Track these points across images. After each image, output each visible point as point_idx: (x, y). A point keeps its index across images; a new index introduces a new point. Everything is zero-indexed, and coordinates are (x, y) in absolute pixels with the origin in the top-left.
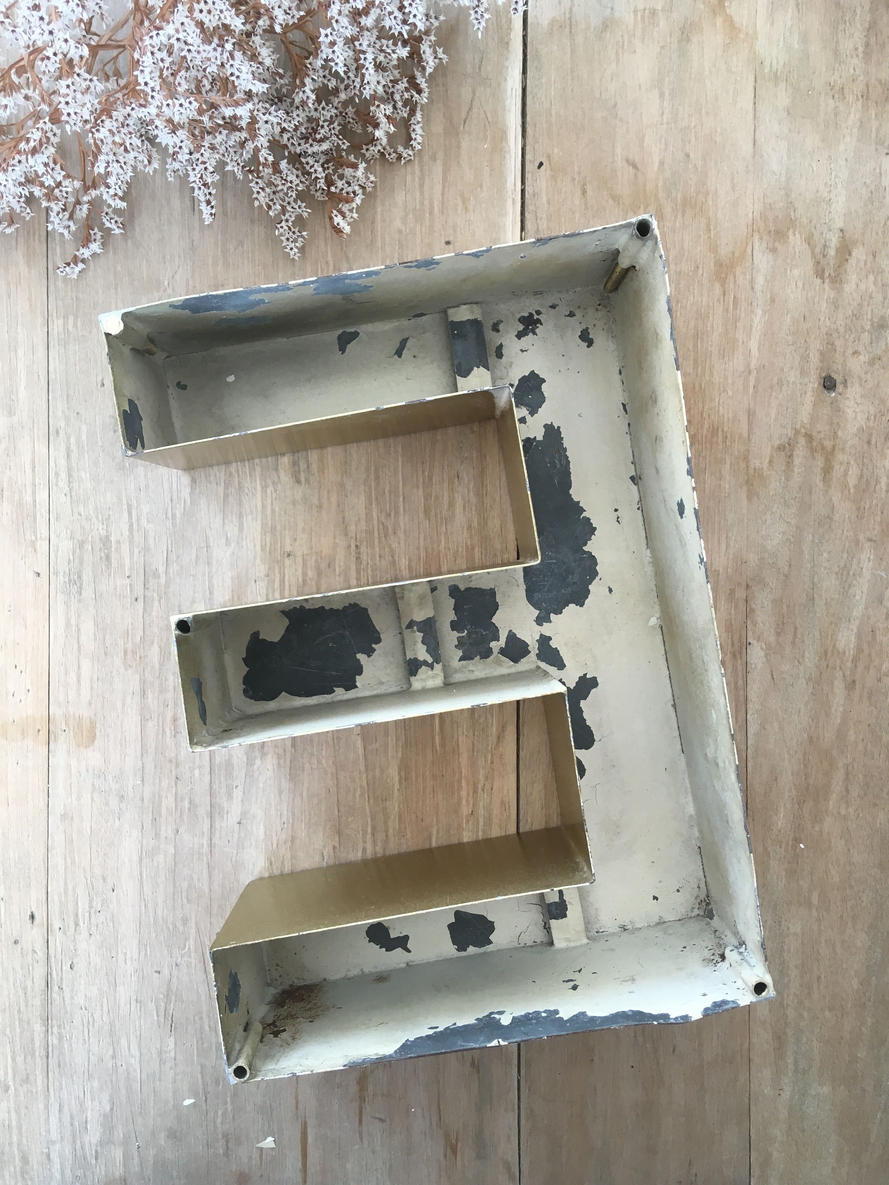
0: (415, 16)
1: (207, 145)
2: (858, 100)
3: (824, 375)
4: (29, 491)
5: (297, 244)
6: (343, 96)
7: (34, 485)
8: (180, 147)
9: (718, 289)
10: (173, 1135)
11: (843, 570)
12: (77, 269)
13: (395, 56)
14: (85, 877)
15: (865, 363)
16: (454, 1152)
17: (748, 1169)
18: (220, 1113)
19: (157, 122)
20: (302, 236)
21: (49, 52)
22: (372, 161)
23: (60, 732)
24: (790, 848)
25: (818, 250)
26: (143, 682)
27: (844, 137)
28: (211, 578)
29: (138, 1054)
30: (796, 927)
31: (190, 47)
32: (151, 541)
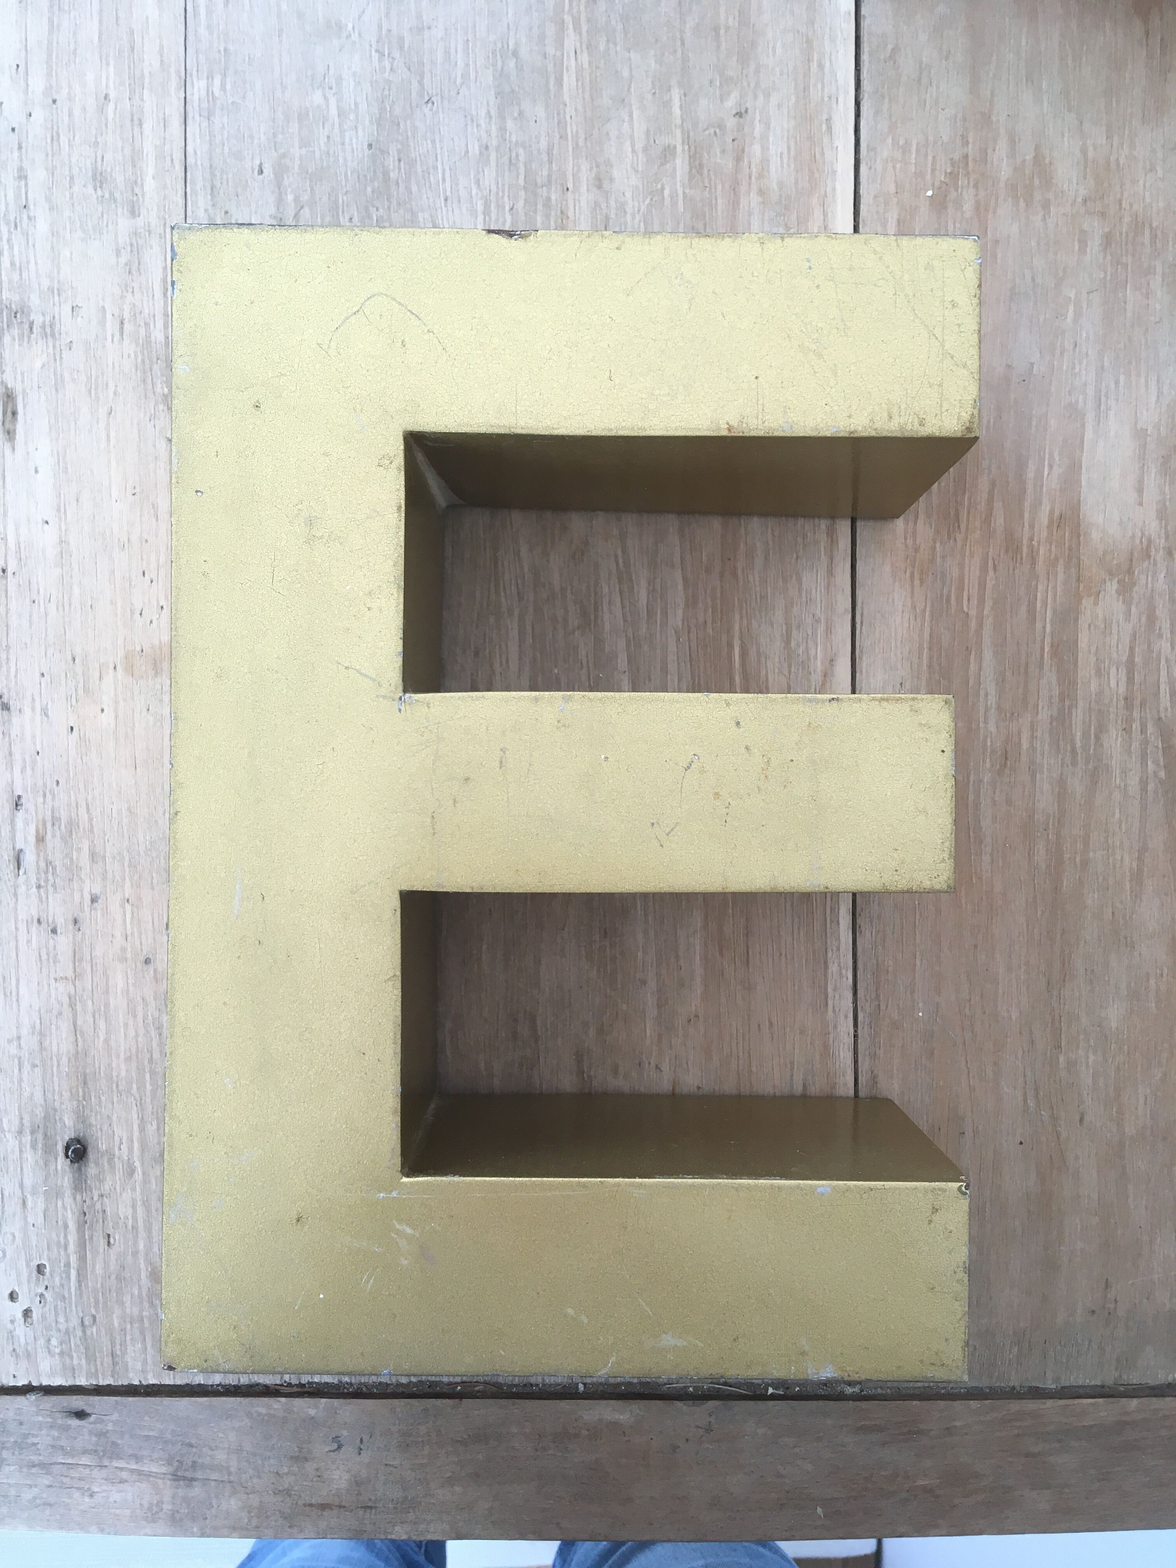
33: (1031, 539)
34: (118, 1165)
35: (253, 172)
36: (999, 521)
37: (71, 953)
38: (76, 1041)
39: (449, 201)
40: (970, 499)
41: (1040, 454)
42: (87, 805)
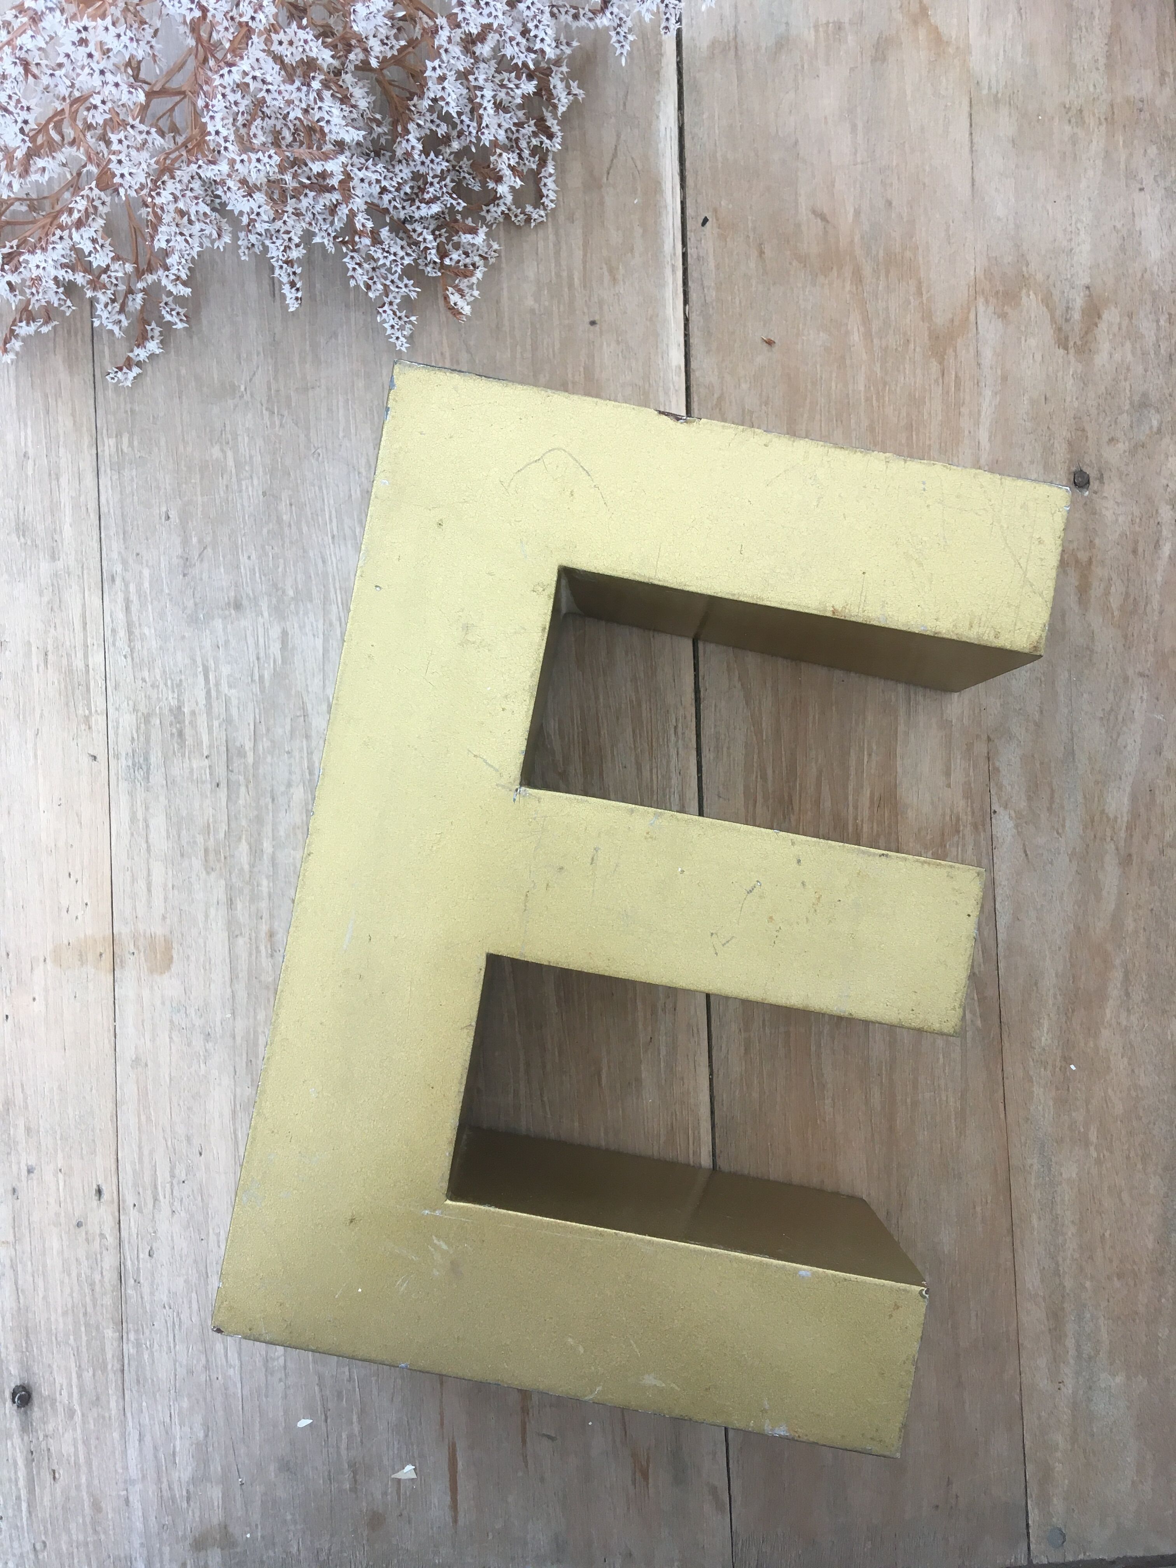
0: (542, 40)
1: (290, 209)
2: (1100, 124)
3: (1074, 469)
4: (80, 655)
5: (405, 333)
6: (456, 145)
7: (86, 646)
8: (258, 214)
9: (934, 367)
10: (286, 1467)
11: (1109, 714)
12: (132, 375)
13: (519, 92)
14: (164, 1138)
15: (1125, 452)
16: (645, 1476)
17: (1023, 1486)
18: (344, 1436)
19: (230, 183)
20: (410, 322)
21: (96, 100)
22: (494, 226)
23: (128, 956)
24: (1057, 1069)
25: (1058, 313)
26: (229, 887)
27: (1086, 170)
28: (310, 753)
29: (237, 1363)
30: (1070, 1171)
31: (270, 87)
32: (234, 712)
33: (856, 819)
34: (60, 1409)
35: (160, 518)
36: (827, 804)
37: (11, 1221)
38: (18, 1299)
39: (336, 539)
40: (800, 785)
41: (859, 745)
42: (22, 1085)
